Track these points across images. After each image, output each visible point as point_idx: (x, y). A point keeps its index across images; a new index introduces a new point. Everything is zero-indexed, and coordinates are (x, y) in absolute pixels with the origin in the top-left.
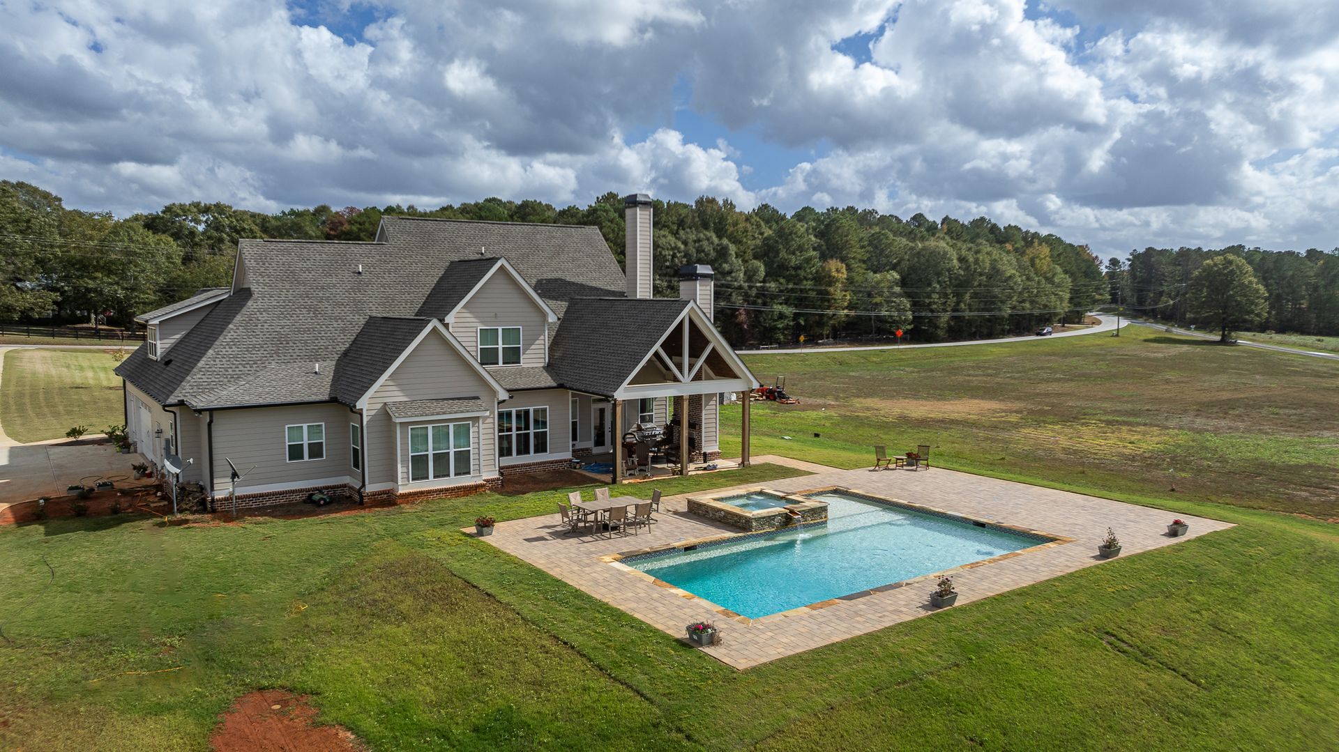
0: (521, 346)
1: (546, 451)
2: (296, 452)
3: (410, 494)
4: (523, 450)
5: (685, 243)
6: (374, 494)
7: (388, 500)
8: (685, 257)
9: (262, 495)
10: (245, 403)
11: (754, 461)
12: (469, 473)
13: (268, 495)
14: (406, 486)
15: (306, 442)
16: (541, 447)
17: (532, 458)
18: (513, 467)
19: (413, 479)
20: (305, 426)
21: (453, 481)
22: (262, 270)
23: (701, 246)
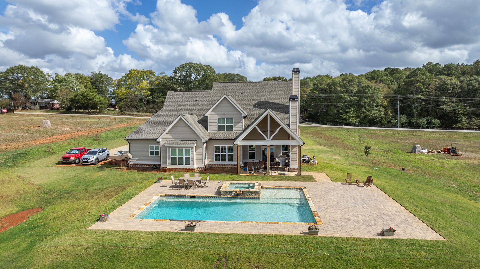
0: (233, 124)
1: (232, 161)
2: (152, 153)
3: (170, 169)
4: (224, 160)
5: (461, 82)
6: (163, 167)
7: (165, 170)
8: (460, 88)
9: (142, 164)
10: (138, 138)
11: (303, 173)
12: (190, 165)
13: (144, 164)
14: (169, 166)
15: (154, 150)
16: (231, 159)
17: (227, 163)
18: (219, 165)
19: (172, 164)
20: (154, 146)
21: (184, 167)
22: (169, 100)
23: (471, 83)
